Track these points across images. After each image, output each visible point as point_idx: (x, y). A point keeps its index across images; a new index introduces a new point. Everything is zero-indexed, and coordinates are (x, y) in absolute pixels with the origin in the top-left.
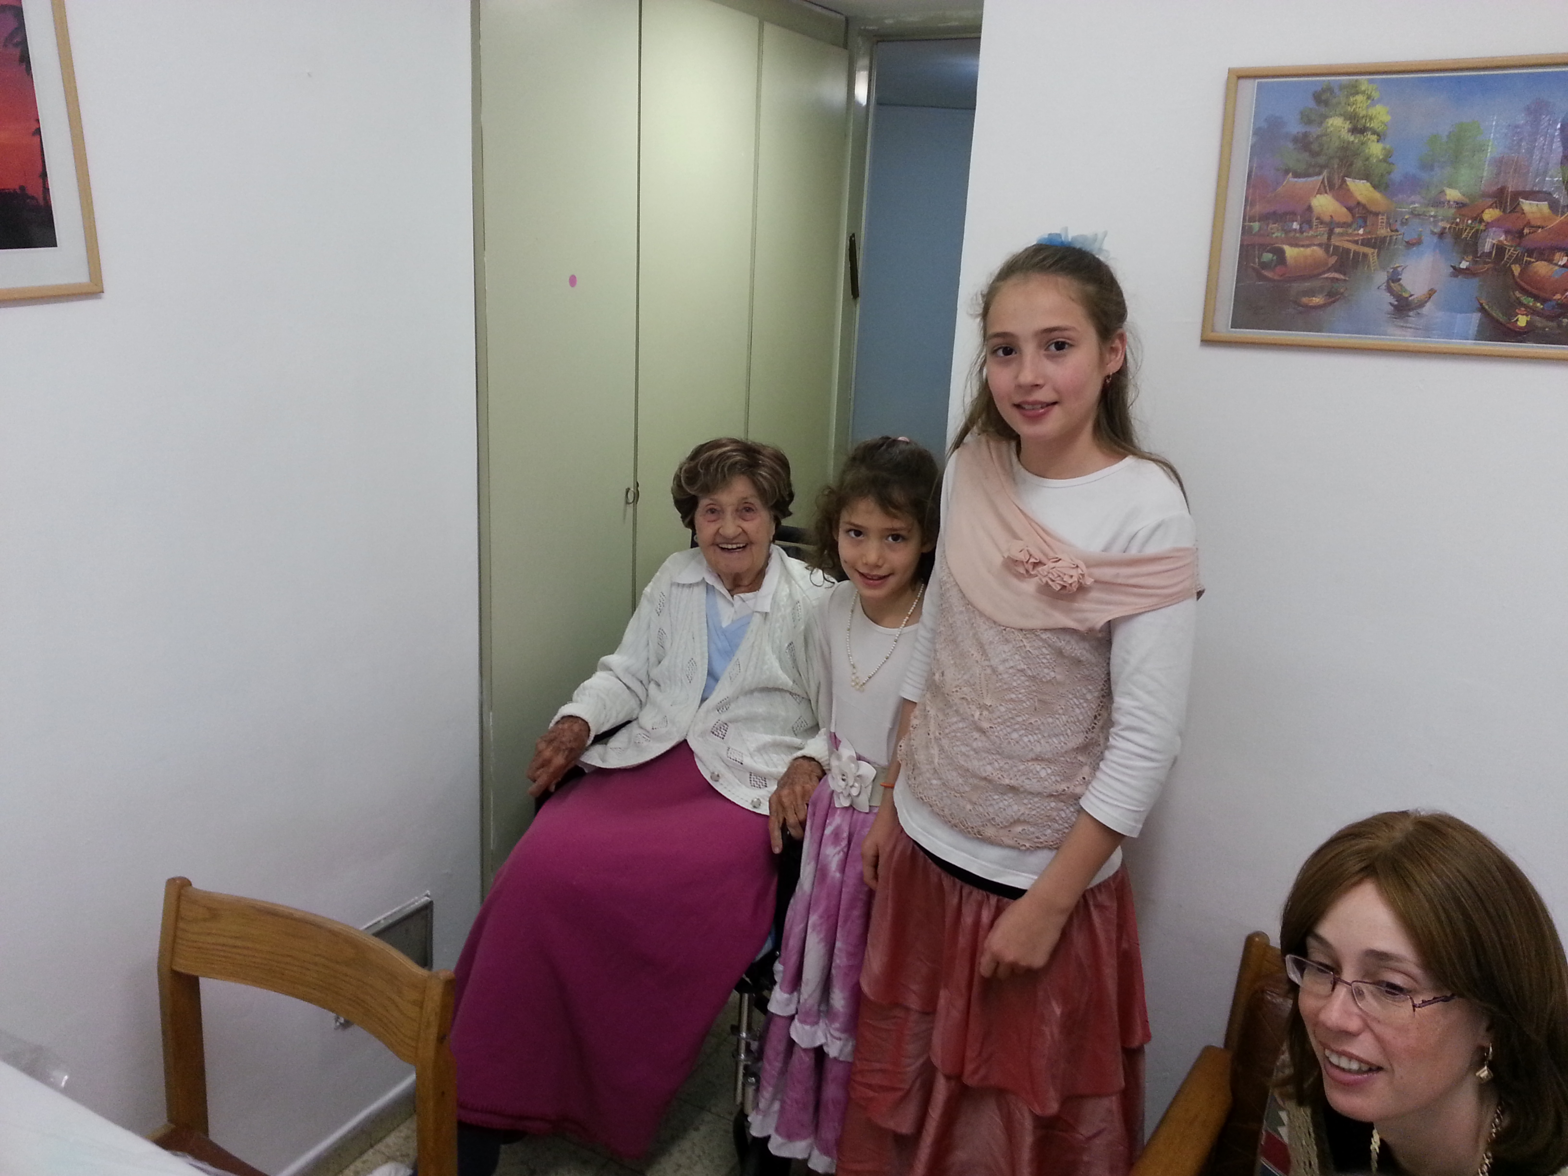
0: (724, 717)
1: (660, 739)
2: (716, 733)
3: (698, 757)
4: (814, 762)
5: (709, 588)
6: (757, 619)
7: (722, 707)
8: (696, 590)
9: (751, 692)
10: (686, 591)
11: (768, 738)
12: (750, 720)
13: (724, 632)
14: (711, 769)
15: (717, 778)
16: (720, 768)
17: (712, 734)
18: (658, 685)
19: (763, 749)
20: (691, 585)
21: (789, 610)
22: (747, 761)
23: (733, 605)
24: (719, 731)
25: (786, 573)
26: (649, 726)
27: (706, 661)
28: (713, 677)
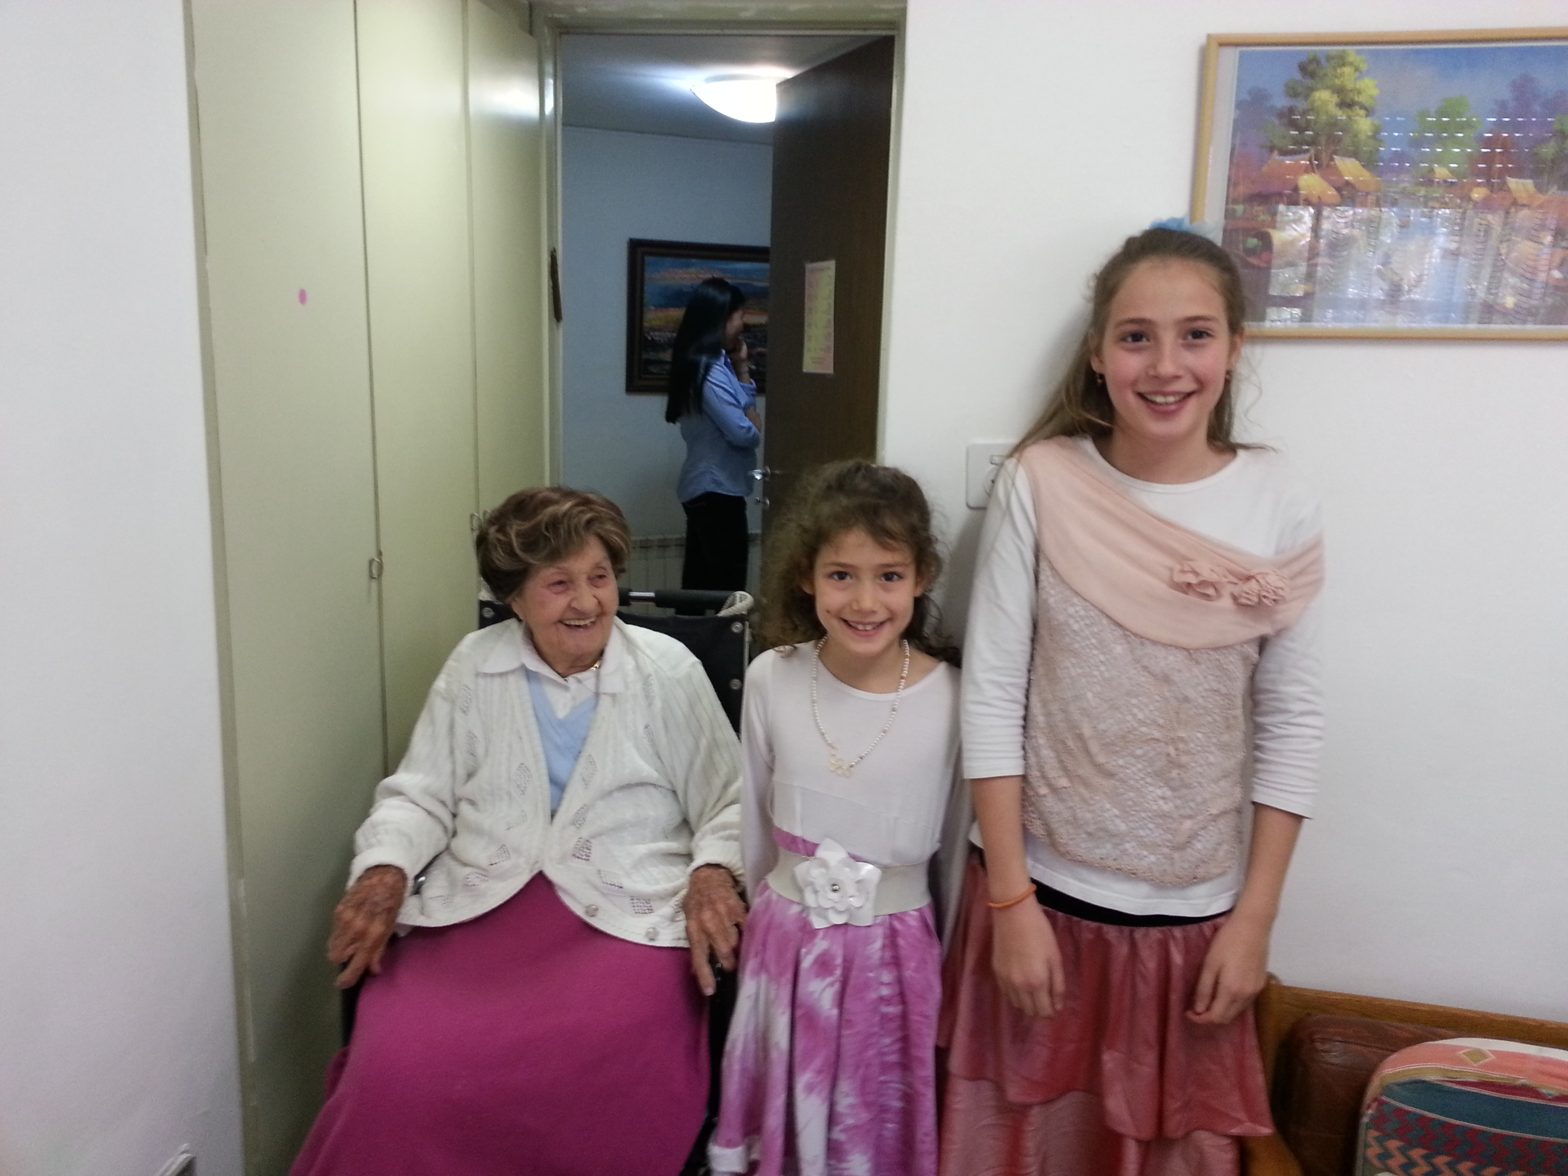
0: (585, 833)
1: (502, 876)
2: (580, 856)
3: (564, 890)
4: (722, 870)
5: (530, 675)
6: (605, 701)
7: (578, 821)
8: (511, 678)
9: (610, 793)
10: (497, 681)
11: (643, 849)
12: (617, 829)
13: (562, 724)
14: (583, 901)
15: (593, 911)
16: (593, 898)
17: (574, 858)
18: (472, 803)
19: (639, 864)
20: (502, 675)
21: (639, 686)
22: (627, 883)
24: (583, 852)
25: (629, 643)
26: (483, 861)
27: (543, 764)
28: (558, 786)
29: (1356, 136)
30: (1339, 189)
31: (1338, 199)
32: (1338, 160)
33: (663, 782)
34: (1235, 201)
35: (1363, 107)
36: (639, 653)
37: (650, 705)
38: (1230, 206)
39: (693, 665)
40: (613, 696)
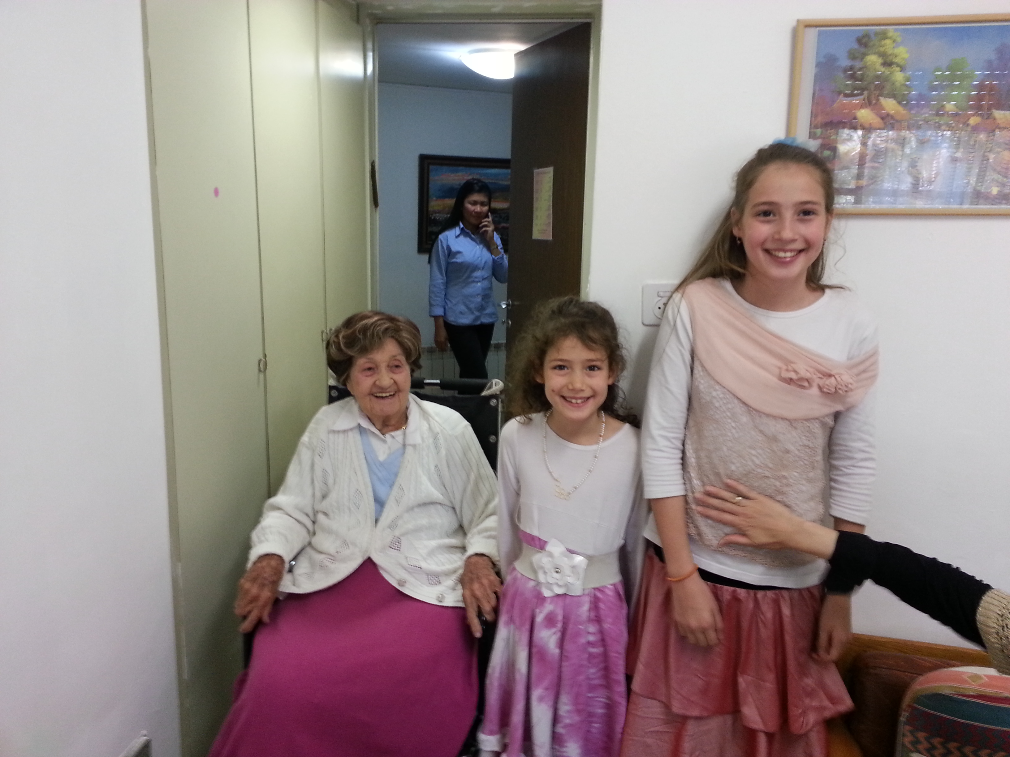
0: (397, 533)
1: (344, 560)
2: (394, 547)
3: (384, 570)
4: (485, 558)
5: (362, 431)
6: (409, 450)
7: (392, 526)
8: (350, 434)
9: (413, 509)
10: (341, 436)
11: (434, 543)
12: (418, 530)
13: (382, 464)
14: (398, 577)
15: (402, 583)
16: (404, 575)
17: (390, 549)
18: (326, 514)
19: (432, 553)
20: (345, 431)
21: (431, 440)
22: (424, 565)
23: (385, 441)
24: (396, 545)
25: (424, 413)
26: (332, 551)
27: (370, 489)
28: (380, 503)
29: (893, 84)
30: (883, 118)
31: (882, 125)
32: (882, 100)
33: (447, 502)
34: (816, 127)
35: (898, 66)
36: (430, 419)
37: (438, 452)
38: (813, 130)
39: (466, 426)
40: (414, 446)
